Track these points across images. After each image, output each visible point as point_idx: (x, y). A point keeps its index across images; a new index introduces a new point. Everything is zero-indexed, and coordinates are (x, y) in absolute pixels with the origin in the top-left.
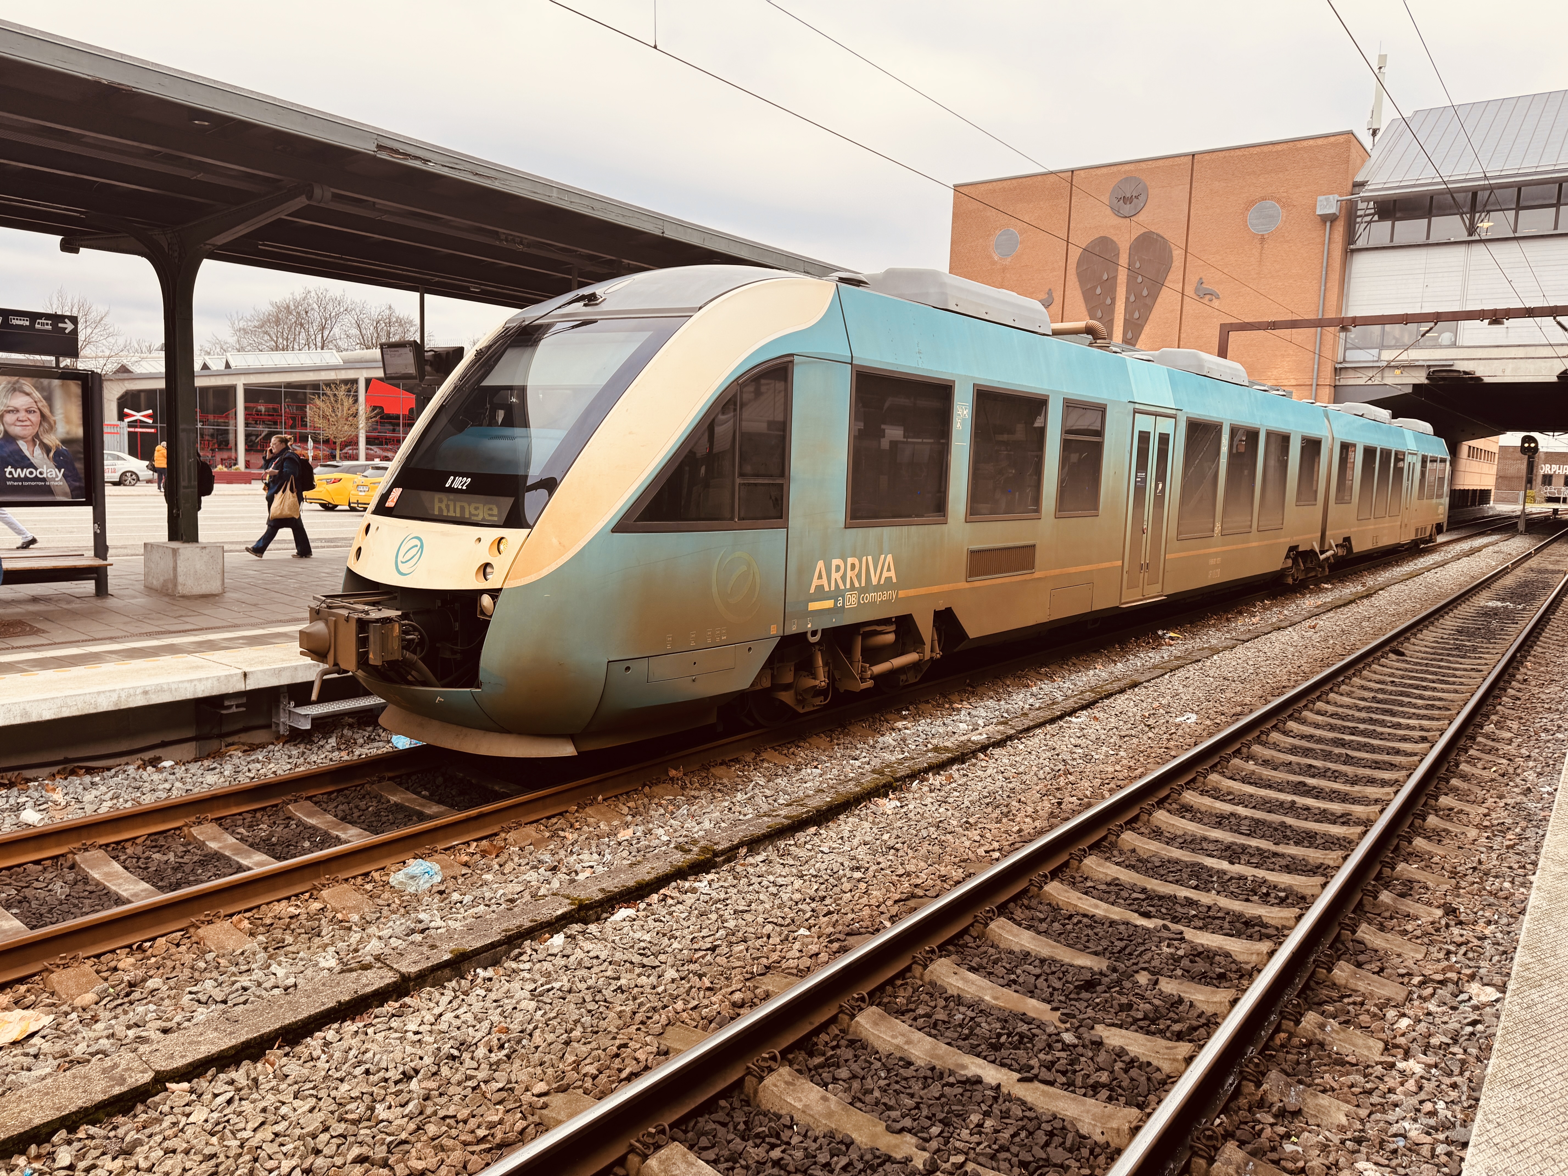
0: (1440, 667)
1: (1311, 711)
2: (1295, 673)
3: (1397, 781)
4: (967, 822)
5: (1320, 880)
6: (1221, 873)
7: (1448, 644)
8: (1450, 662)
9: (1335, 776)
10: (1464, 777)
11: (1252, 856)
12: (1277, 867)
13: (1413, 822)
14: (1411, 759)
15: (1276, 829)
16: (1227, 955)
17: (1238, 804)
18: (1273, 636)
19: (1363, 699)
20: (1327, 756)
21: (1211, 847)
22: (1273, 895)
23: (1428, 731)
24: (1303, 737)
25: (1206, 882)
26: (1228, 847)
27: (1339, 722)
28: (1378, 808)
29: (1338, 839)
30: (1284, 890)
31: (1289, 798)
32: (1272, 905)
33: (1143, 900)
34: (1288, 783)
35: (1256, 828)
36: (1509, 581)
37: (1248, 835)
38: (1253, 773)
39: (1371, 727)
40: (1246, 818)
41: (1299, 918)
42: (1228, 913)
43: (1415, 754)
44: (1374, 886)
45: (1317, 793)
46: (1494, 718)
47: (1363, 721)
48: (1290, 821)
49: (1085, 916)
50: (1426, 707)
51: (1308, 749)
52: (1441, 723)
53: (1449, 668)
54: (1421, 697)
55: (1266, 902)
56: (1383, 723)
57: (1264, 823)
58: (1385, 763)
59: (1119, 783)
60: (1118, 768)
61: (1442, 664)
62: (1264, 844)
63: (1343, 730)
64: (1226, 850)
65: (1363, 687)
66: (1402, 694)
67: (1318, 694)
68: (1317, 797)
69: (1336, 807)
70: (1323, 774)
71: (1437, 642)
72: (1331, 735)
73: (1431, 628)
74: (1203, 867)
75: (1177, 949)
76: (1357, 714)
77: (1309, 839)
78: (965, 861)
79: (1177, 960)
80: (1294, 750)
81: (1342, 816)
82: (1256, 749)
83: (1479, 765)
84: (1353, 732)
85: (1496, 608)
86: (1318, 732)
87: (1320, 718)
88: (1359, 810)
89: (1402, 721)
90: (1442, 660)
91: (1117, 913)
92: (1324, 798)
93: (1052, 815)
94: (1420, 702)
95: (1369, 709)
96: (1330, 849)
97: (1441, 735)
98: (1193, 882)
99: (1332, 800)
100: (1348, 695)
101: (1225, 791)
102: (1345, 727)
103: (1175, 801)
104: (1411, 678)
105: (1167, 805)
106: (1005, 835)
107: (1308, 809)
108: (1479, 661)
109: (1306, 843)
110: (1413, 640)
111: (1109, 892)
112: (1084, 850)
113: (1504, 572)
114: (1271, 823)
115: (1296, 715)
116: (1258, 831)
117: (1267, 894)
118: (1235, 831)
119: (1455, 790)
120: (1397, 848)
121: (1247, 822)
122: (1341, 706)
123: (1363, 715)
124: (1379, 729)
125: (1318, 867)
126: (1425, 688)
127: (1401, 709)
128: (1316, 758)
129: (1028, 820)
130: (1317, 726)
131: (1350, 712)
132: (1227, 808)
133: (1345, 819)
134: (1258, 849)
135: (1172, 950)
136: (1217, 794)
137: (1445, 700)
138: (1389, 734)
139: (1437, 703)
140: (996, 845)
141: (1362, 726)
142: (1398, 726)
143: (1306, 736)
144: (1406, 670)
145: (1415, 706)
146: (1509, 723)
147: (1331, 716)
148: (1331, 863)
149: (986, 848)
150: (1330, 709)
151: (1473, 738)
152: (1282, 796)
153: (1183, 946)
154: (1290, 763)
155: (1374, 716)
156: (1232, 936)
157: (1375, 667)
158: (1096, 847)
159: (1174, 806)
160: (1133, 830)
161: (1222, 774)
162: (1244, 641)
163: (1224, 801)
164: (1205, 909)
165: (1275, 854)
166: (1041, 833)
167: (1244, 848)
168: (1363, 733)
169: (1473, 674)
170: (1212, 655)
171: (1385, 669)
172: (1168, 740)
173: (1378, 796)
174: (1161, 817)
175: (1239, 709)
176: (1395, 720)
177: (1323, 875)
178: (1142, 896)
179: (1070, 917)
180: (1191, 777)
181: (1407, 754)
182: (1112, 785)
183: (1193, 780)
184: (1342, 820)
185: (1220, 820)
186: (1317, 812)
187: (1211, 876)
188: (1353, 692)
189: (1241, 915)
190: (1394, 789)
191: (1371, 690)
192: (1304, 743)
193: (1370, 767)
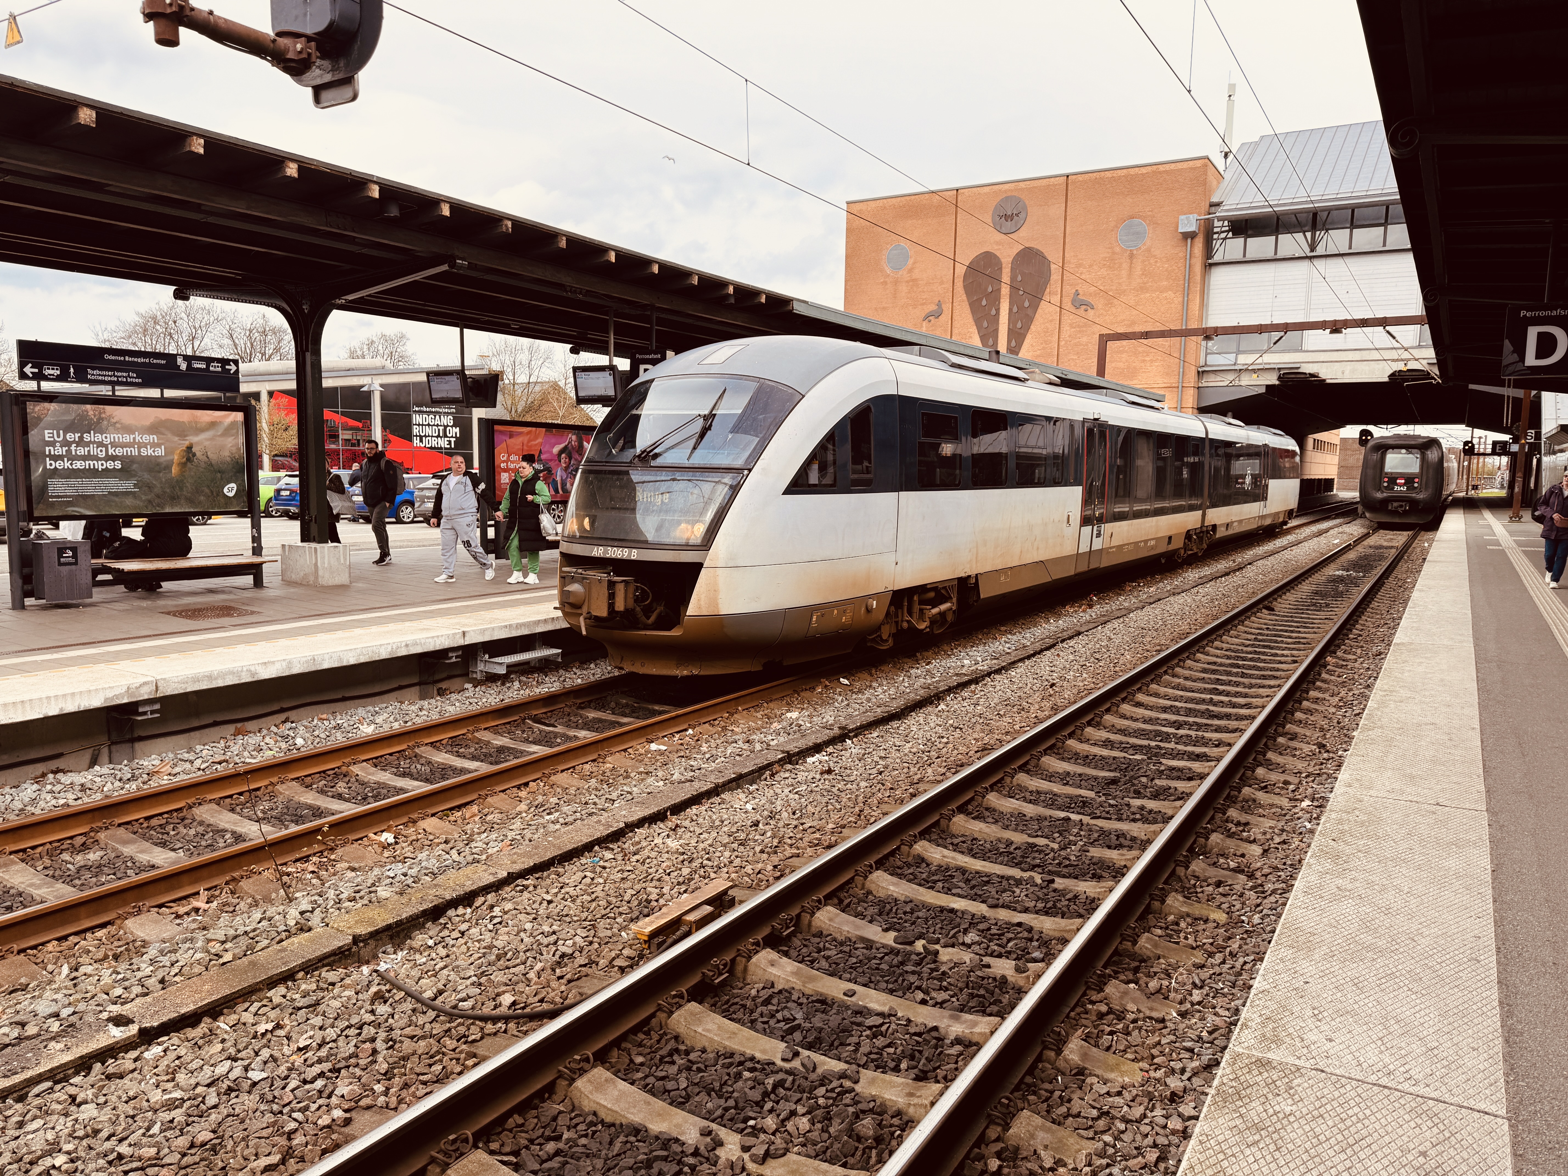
10: (1324, 681)
13: (1293, 705)
14: (1286, 673)
17: (1174, 701)
19: (1249, 639)
20: (1229, 673)
21: (1163, 722)
33: (1130, 748)
36: (1352, 555)
39: (1257, 656)
47: (1250, 653)
53: (1309, 618)
56: (1264, 654)
57: (1194, 709)
58: (1268, 676)
61: (1303, 616)
62: (1198, 720)
64: (1174, 724)
66: (1275, 636)
69: (1241, 700)
71: (1296, 601)
72: (1228, 661)
73: (1292, 591)
76: (1245, 649)
81: (1246, 705)
82: (1178, 671)
83: (1334, 674)
85: (1343, 575)
89: (1278, 652)
90: (1303, 613)
91: (1115, 753)
95: (1253, 646)
98: (1158, 739)
104: (1281, 625)
108: (1329, 613)
109: (1225, 718)
110: (1279, 600)
111: (1107, 745)
113: (1349, 548)
123: (1250, 649)
124: (1263, 657)
126: (1292, 632)
127: (1276, 645)
128: (1221, 675)
131: (1240, 648)
137: (1306, 639)
138: (1270, 660)
141: (1250, 656)
142: (1276, 655)
143: (1211, 663)
144: (1277, 620)
145: (1286, 643)
148: (1244, 727)
152: (1203, 696)
154: (1204, 678)
157: (1253, 618)
163: (1164, 699)
171: (1261, 619)
176: (1273, 651)
178: (1128, 746)
181: (1282, 670)
185: (1165, 709)
187: (1168, 736)
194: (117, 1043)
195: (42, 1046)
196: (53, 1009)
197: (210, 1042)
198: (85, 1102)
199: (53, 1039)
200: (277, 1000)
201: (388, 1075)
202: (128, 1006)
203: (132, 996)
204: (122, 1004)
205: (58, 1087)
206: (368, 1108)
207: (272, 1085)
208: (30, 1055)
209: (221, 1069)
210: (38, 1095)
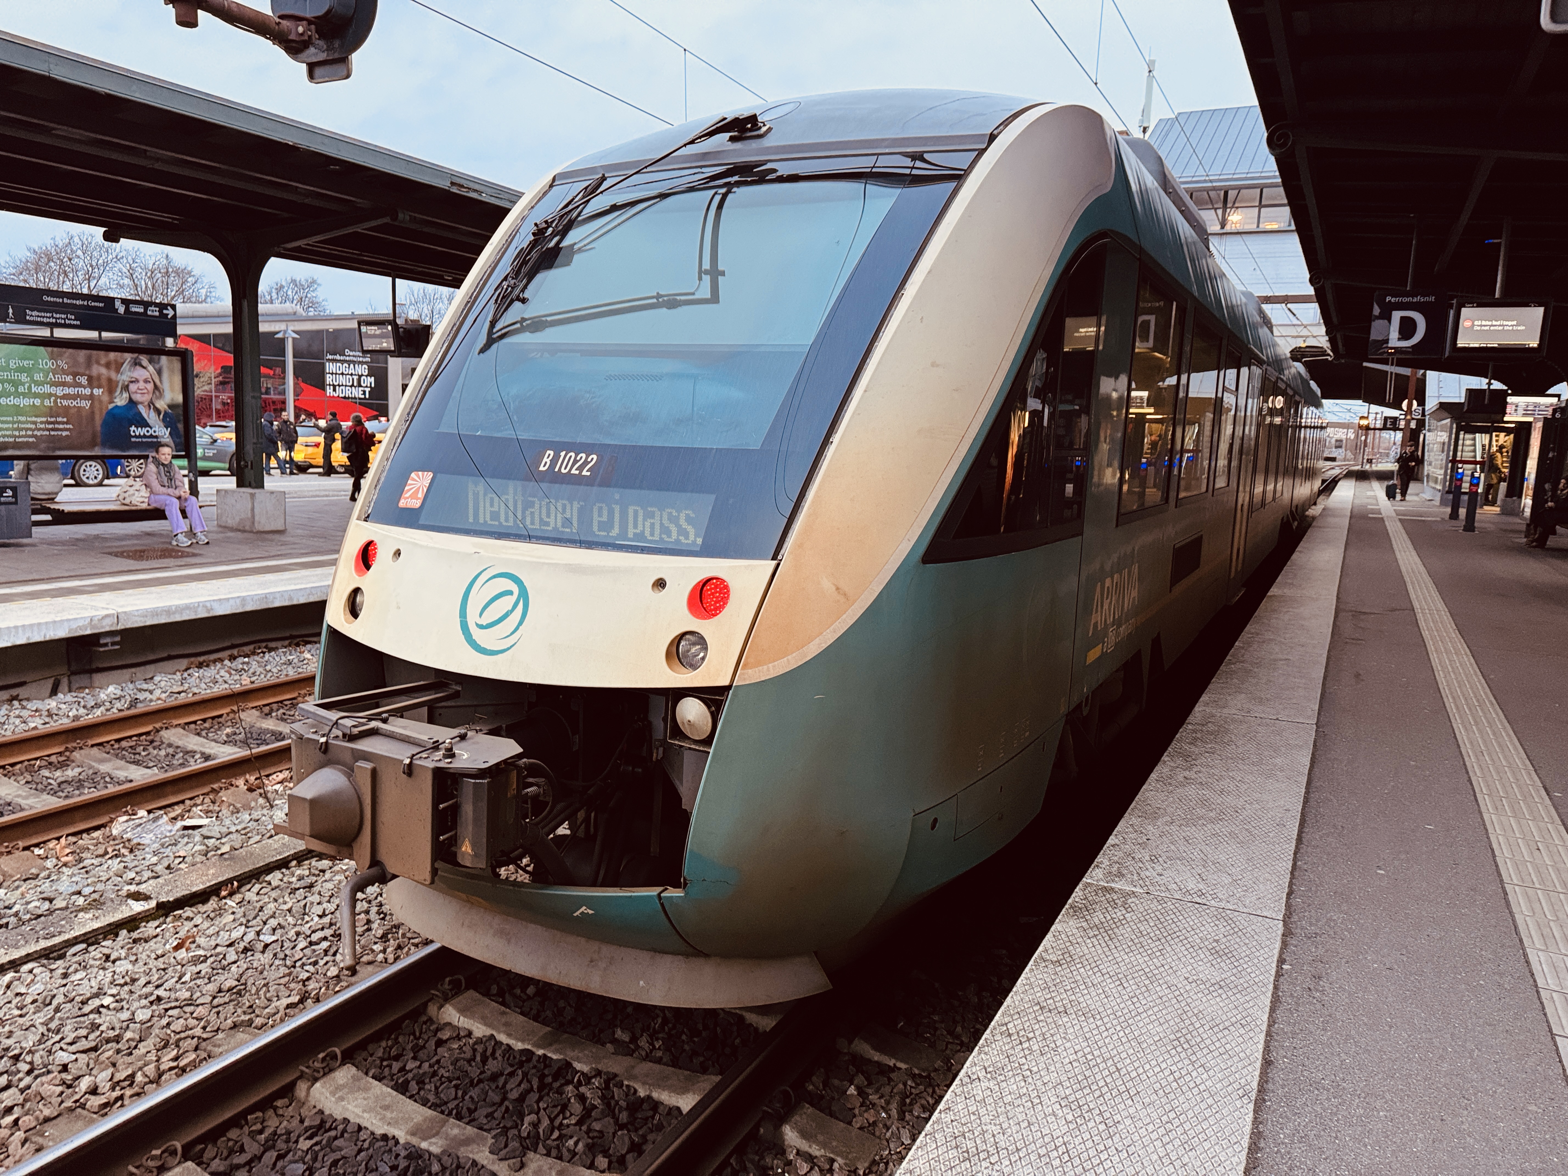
194: (139, 913)
195: (72, 915)
196: (75, 888)
197: (220, 915)
198: (119, 959)
199: (81, 910)
200: (275, 883)
201: (384, 938)
202: (143, 886)
203: (144, 879)
204: (138, 884)
205: (91, 948)
206: (370, 963)
207: (282, 946)
208: (63, 922)
209: (236, 934)
210: (74, 955)
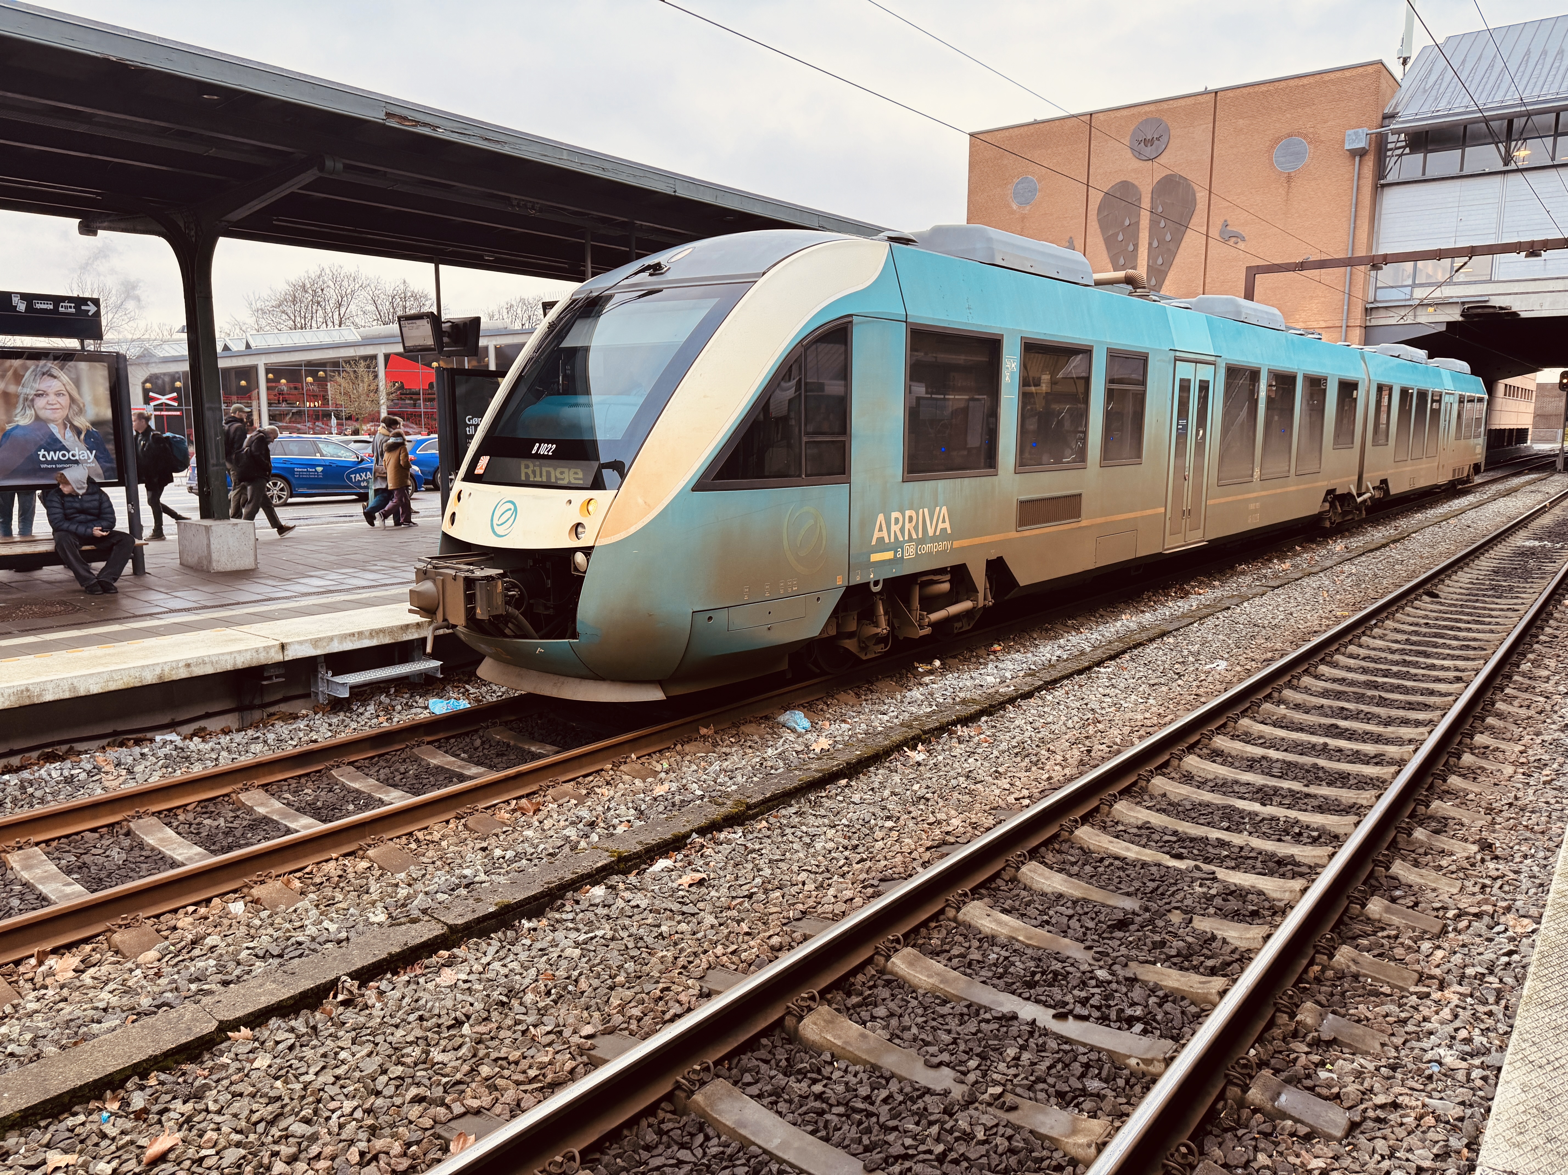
0: (1475, 608)
1: (1343, 654)
2: (1327, 618)
3: (1431, 721)
4: (996, 772)
5: (1353, 819)
6: (1253, 815)
7: (1484, 584)
8: (1485, 602)
9: (1369, 718)
10: (1500, 716)
11: (1284, 797)
12: (1309, 808)
13: (1447, 761)
14: (1446, 699)
15: (1308, 771)
16: (1260, 893)
17: (1269, 748)
18: (1305, 582)
19: (1397, 642)
20: (1360, 698)
21: (1243, 789)
22: (1305, 835)
23: (1463, 671)
24: (1334, 680)
25: (1238, 824)
26: (1260, 790)
27: (1372, 665)
28: (1412, 747)
29: (1371, 779)
30: (1317, 830)
31: (1322, 740)
32: (1305, 844)
33: (1175, 842)
34: (1320, 726)
35: (1288, 770)
36: (1546, 520)
37: (1280, 777)
38: (1284, 717)
39: (1405, 669)
40: (1277, 761)
41: (1332, 856)
42: (1260, 853)
43: (1450, 694)
44: (1408, 823)
45: (1350, 735)
46: (1531, 656)
47: (1397, 663)
48: (1322, 762)
49: (1117, 858)
50: (1461, 648)
51: (1340, 692)
52: (1476, 663)
53: (1485, 609)
54: (1456, 638)
55: (1299, 842)
56: (1416, 665)
57: (1296, 765)
58: (1419, 704)
59: (1149, 730)
60: (1147, 715)
61: (1477, 604)
62: (1296, 786)
63: (1375, 672)
64: (1257, 793)
65: (1396, 630)
66: (1436, 635)
67: (1350, 637)
68: (1349, 739)
69: (1369, 748)
70: (1356, 716)
71: (1472, 583)
72: (1363, 678)
73: (1466, 569)
74: (1234, 809)
75: (1209, 888)
76: (1390, 657)
77: (1342, 779)
78: (994, 809)
79: (1210, 899)
80: (1325, 694)
81: (1375, 756)
82: (1288, 693)
83: (1516, 703)
84: (1386, 674)
85: (1533, 548)
86: (1350, 676)
87: (1352, 662)
88: (1392, 751)
89: (1436, 662)
90: (1477, 601)
91: (1148, 855)
92: (1356, 740)
93: (1082, 763)
94: (1455, 643)
95: (1402, 652)
96: (1363, 789)
97: (1476, 675)
98: (1225, 824)
99: (1364, 741)
100: (1381, 638)
101: (1256, 735)
102: (1377, 670)
103: (1206, 746)
104: (1445, 619)
105: (1197, 750)
106: (1034, 783)
107: (1340, 750)
108: (1515, 601)
109: (1339, 784)
110: (1447, 582)
111: (1140, 836)
112: (1115, 795)
113: (1542, 511)
114: (1303, 765)
115: (1328, 659)
116: (1290, 774)
117: (1300, 834)
118: (1267, 774)
119: (1491, 728)
120: (1431, 787)
121: (1279, 765)
122: (1374, 649)
123: (1396, 657)
124: (1413, 671)
125: (1351, 807)
126: (1460, 629)
127: (1435, 650)
128: (1348, 701)
129: (1057, 768)
130: (1349, 669)
131: (1383, 655)
132: (1258, 751)
133: (1378, 760)
134: (1290, 790)
135: (1205, 890)
136: (1247, 738)
137: (1480, 640)
138: (1423, 676)
139: (1472, 643)
140: (1025, 793)
141: (1395, 669)
143: (1338, 680)
144: (1440, 612)
145: (1449, 647)
146: (1546, 661)
147: (1364, 659)
148: (1365, 803)
149: (1016, 795)
150: (1363, 652)
151: (1509, 677)
152: (1314, 739)
153: (1215, 885)
154: (1322, 706)
155: (1407, 658)
156: (1265, 875)
157: (1408, 609)
158: (1126, 792)
159: (1205, 750)
160: (1164, 775)
161: (1253, 718)
162: (1274, 588)
163: (1256, 745)
164: (1237, 850)
165: (1307, 795)
166: (1071, 779)
167: (1276, 790)
168: (1396, 675)
169: (1510, 614)
170: (1242, 603)
171: (1418, 611)
172: (1198, 687)
173: (1412, 736)
174: (1192, 762)
175: (1270, 655)
176: (1429, 661)
177: (1356, 814)
178: (1174, 839)
179: (1102, 860)
180: (1222, 722)
181: (1441, 694)
182: (1142, 732)
183: (1224, 725)
184: (1375, 761)
185: (1251, 764)
186: (1349, 753)
187: (1243, 818)
188: (1385, 635)
189: (1274, 855)
190: (1428, 729)
191: (1403, 632)
192: (1337, 687)
193: (1404, 708)
